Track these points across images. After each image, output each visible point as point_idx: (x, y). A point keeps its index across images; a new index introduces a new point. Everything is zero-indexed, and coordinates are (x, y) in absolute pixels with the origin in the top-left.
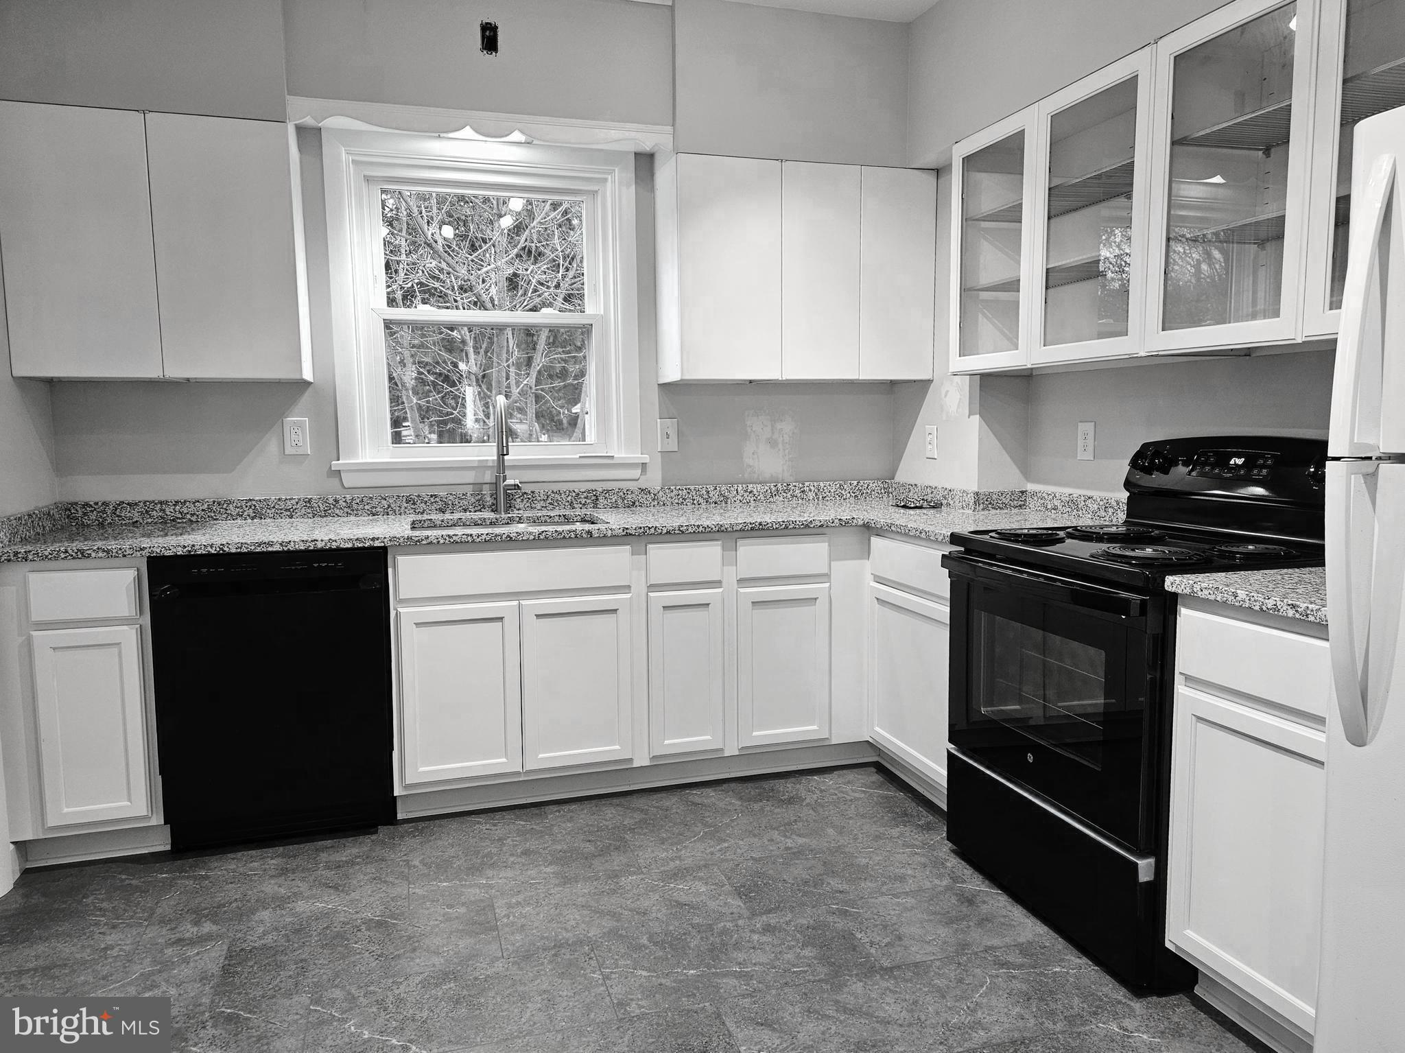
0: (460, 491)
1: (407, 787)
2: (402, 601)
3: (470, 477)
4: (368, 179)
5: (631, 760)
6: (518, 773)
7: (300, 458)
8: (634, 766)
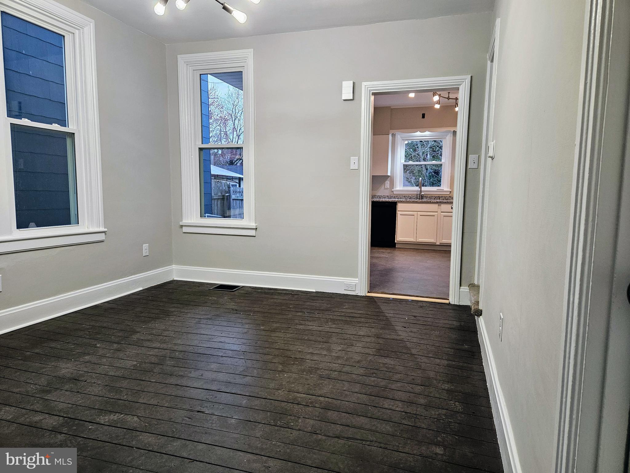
0: (413, 195)
1: (397, 241)
2: (398, 211)
3: (416, 193)
4: (403, 140)
5: (436, 243)
6: (415, 242)
7: (387, 189)
8: (437, 244)
